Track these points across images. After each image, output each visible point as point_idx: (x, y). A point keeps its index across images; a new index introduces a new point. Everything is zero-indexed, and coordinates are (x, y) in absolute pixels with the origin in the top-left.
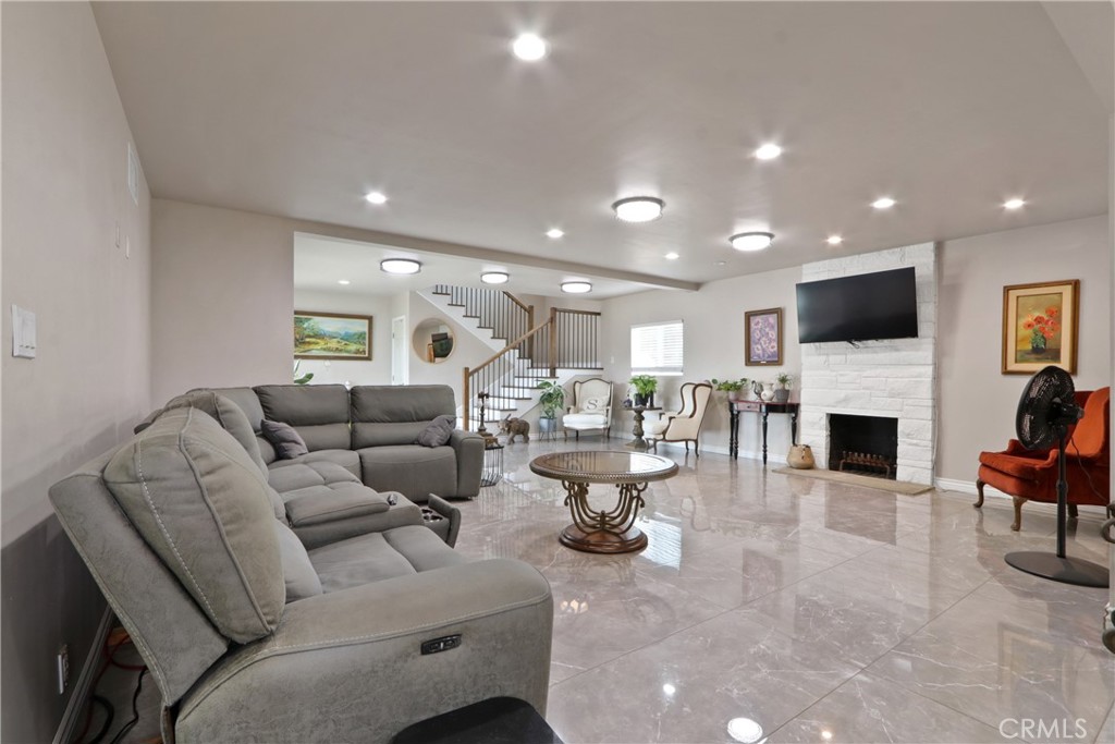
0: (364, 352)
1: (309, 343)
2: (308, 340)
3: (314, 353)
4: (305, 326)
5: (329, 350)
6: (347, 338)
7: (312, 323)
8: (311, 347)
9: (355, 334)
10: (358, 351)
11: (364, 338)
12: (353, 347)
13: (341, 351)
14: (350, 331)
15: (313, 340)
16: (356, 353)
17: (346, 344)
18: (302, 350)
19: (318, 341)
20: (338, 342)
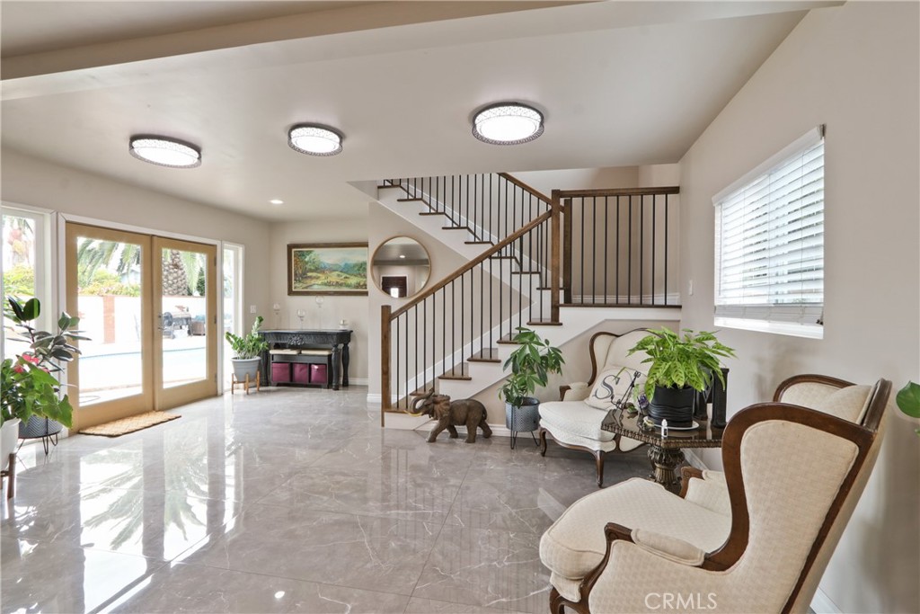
1: (310, 277)
2: (309, 274)
3: (316, 288)
4: (306, 260)
5: (329, 284)
6: (348, 270)
7: (312, 255)
8: (313, 282)
9: (355, 265)
10: (358, 285)
11: (365, 269)
12: (353, 281)
13: (341, 285)
14: (349, 262)
15: (314, 274)
16: (357, 287)
17: (346, 278)
18: (305, 285)
19: (319, 275)
20: (339, 275)
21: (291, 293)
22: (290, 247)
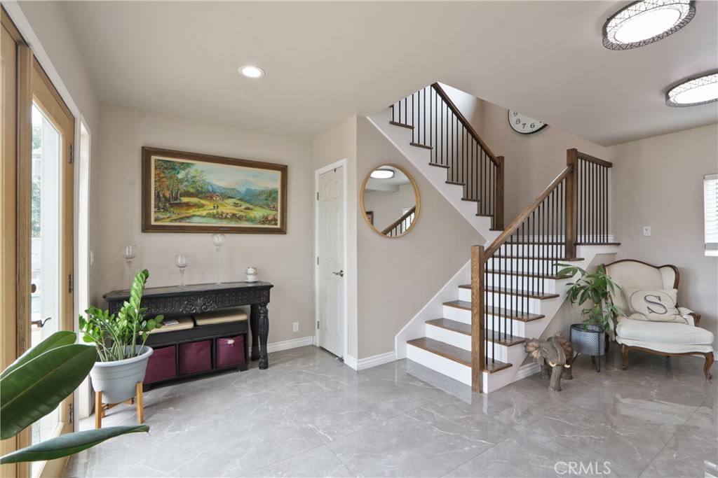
0: (275, 220)
1: (188, 205)
2: (185, 200)
3: (196, 222)
4: (180, 176)
5: (220, 216)
6: (250, 198)
7: (191, 171)
8: (191, 212)
9: (262, 193)
10: (265, 220)
11: (275, 199)
12: (258, 213)
13: (240, 218)
14: (253, 188)
15: (194, 200)
16: (263, 222)
17: (248, 209)
18: (174, 217)
19: (203, 202)
20: (236, 205)
21: (147, 227)
22: (147, 153)
